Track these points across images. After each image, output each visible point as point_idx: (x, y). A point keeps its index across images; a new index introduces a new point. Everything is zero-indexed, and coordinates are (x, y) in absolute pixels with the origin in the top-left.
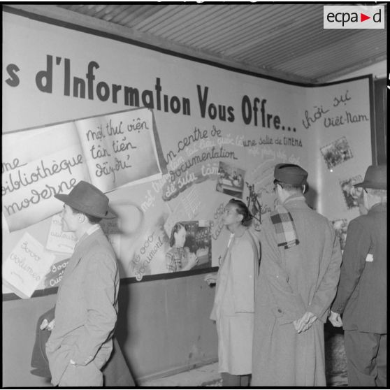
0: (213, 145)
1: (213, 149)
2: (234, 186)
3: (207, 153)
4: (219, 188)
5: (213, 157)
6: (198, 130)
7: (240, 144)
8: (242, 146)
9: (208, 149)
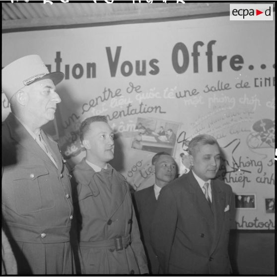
0: (130, 102)
1: (130, 105)
2: (159, 142)
3: (119, 110)
4: (136, 145)
5: (128, 114)
6: (109, 90)
7: (171, 96)
8: (174, 97)
9: (121, 107)
